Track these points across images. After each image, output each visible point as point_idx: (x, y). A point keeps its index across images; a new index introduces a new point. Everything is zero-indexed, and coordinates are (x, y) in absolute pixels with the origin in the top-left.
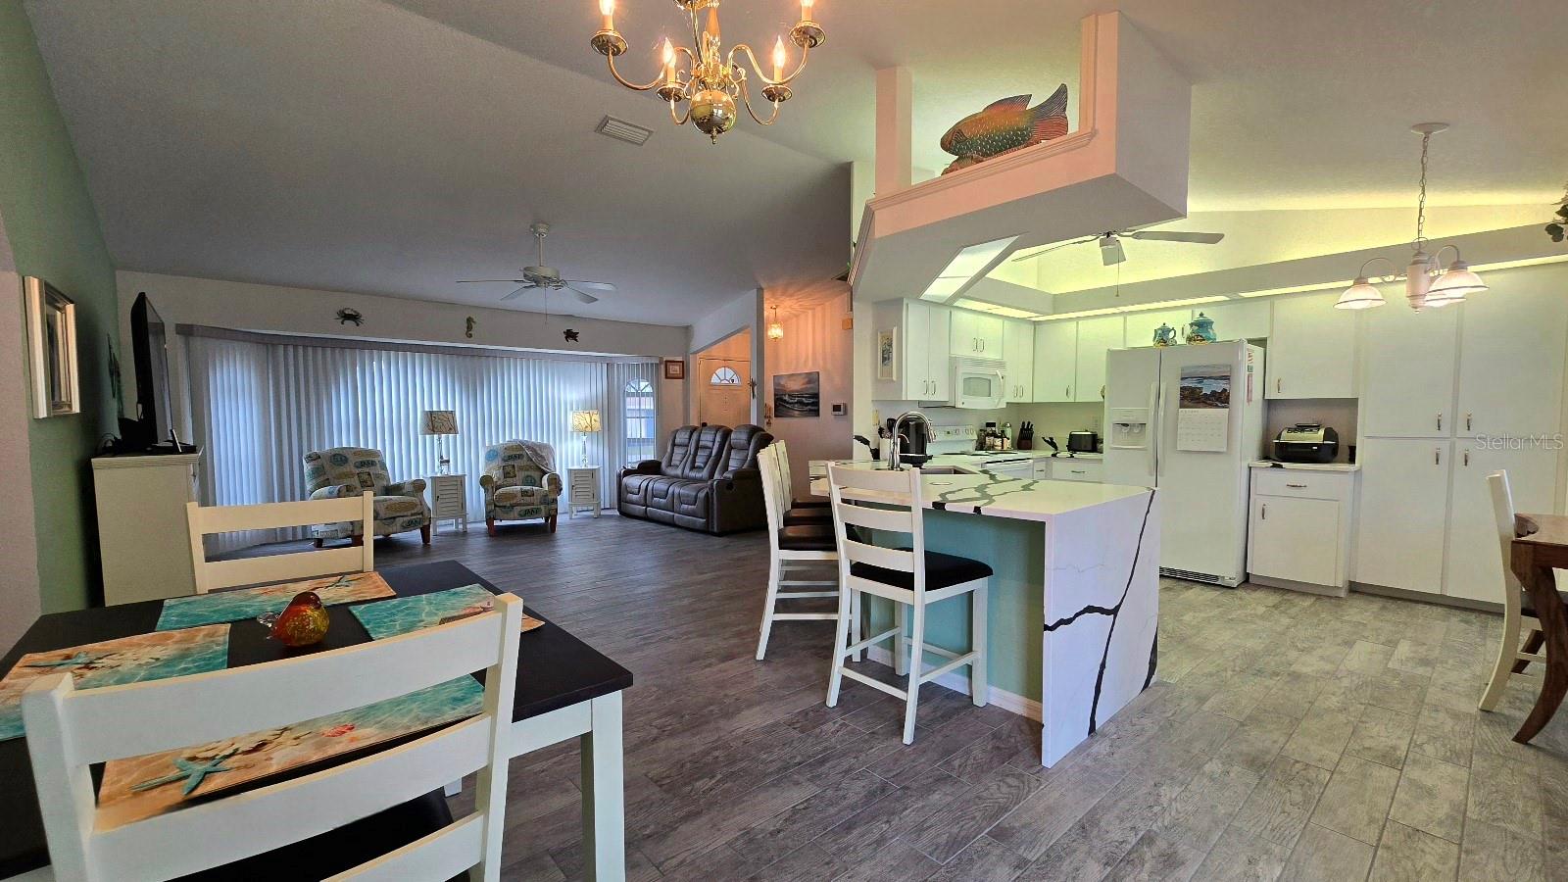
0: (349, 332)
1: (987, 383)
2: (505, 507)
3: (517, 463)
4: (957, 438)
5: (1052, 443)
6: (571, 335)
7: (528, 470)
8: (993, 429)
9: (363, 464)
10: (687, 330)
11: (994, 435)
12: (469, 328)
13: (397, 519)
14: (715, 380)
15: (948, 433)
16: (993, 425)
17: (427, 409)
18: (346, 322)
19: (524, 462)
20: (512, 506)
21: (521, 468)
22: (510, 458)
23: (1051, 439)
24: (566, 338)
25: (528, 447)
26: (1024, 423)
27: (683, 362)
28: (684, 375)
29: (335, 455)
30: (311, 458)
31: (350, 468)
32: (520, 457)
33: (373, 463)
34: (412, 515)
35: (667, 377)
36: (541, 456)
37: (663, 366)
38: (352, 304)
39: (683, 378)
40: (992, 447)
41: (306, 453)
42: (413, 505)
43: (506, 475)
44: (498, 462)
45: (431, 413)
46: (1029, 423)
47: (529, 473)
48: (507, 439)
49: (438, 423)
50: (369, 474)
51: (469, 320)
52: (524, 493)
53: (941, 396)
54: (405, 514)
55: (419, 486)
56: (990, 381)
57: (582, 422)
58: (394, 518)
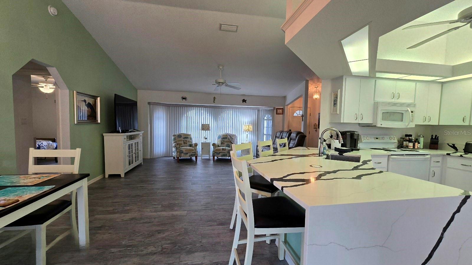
0: (184, 102)
1: (401, 115)
2: (217, 153)
3: (225, 140)
4: (382, 141)
5: (454, 147)
6: (244, 101)
7: (228, 142)
8: (411, 138)
9: (185, 138)
10: (285, 98)
11: (410, 141)
12: (214, 100)
13: (188, 154)
14: (295, 115)
15: (377, 138)
16: (411, 136)
17: (202, 123)
18: (183, 100)
19: (227, 140)
20: (219, 153)
21: (226, 142)
22: (223, 138)
23: (454, 145)
24: (243, 102)
25: (229, 135)
26: (432, 135)
27: (283, 109)
28: (283, 113)
29: (179, 135)
30: (174, 136)
31: (182, 139)
32: (226, 138)
33: (188, 138)
34: (192, 153)
35: (277, 114)
36: (233, 138)
37: (275, 110)
38: (185, 95)
39: (283, 114)
40: (407, 147)
41: (173, 134)
42: (192, 150)
43: (222, 143)
44: (220, 139)
45: (203, 124)
46: (436, 136)
47: (227, 143)
48: (224, 133)
49: (205, 127)
50: (186, 141)
51: (214, 98)
52: (223, 149)
53: (367, 120)
54: (191, 152)
55: (196, 145)
56: (403, 114)
57: (246, 128)
58: (187, 153)
